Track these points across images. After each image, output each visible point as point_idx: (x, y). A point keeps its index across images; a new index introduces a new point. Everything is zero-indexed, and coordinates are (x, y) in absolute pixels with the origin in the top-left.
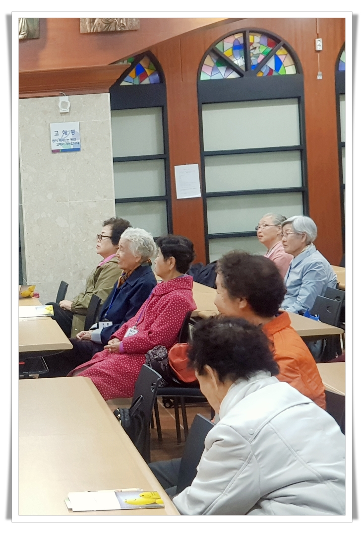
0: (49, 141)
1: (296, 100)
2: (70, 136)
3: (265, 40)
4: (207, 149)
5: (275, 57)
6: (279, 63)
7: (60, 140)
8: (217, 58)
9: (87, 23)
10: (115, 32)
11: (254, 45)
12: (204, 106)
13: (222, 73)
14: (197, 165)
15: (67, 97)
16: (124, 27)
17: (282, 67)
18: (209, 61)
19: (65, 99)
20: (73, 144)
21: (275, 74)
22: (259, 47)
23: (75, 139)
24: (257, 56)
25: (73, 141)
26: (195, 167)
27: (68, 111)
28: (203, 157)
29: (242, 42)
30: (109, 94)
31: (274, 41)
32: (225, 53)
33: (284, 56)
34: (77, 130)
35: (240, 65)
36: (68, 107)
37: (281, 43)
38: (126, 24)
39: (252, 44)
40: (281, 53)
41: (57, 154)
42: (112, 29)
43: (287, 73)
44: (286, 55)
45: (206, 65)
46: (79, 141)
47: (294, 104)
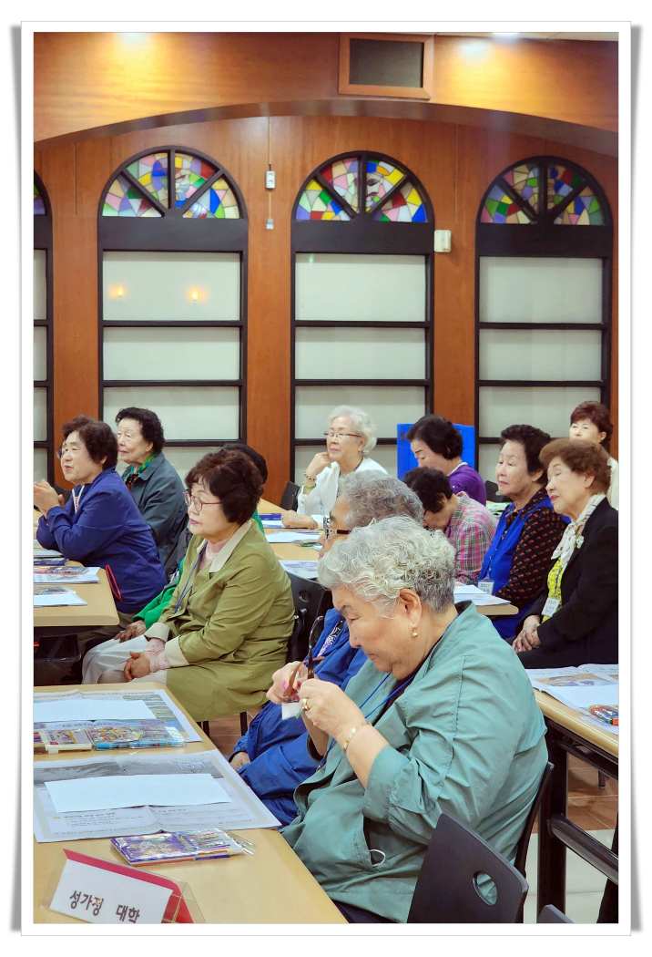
1: (238, 255)
3: (198, 166)
4: (107, 317)
5: (210, 192)
6: (215, 202)
8: (129, 185)
11: (183, 172)
12: (106, 254)
13: (135, 209)
17: (220, 207)
18: (117, 189)
21: (210, 215)
22: (188, 180)
24: (186, 188)
28: (101, 328)
29: (165, 164)
31: (211, 169)
32: (139, 180)
33: (224, 192)
35: (160, 199)
37: (219, 173)
39: (180, 169)
40: (220, 186)
43: (227, 216)
44: (227, 190)
45: (113, 195)
47: (233, 261)
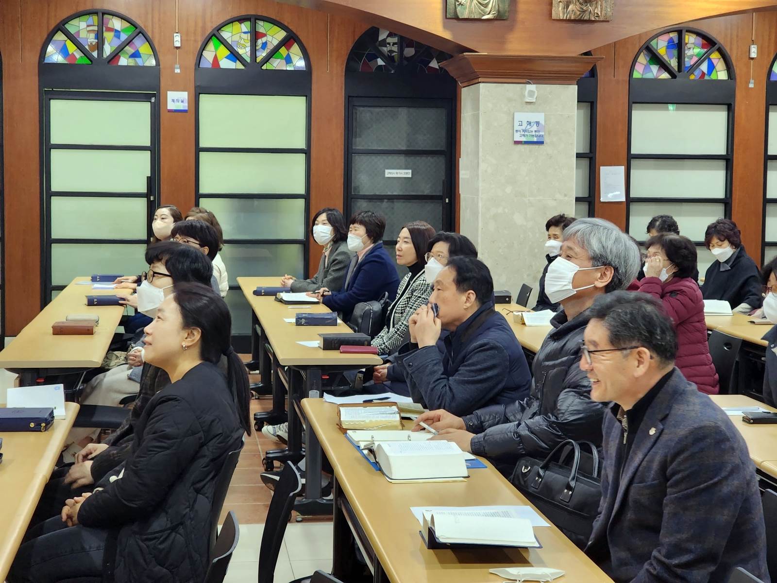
0: (511, 131)
1: (725, 107)
2: (535, 128)
3: (700, 40)
4: (634, 151)
5: (708, 60)
6: (711, 67)
7: (523, 131)
8: (650, 55)
9: (560, 8)
10: (589, 21)
11: (689, 45)
12: (634, 105)
13: (655, 72)
14: (623, 167)
15: (535, 86)
16: (598, 16)
17: (714, 71)
18: (643, 59)
19: (532, 87)
20: (537, 136)
21: (706, 78)
22: (693, 49)
23: (539, 131)
24: (691, 57)
25: (537, 134)
26: (621, 169)
27: (534, 101)
28: (629, 159)
29: (676, 41)
30: (576, 87)
31: (709, 42)
32: (659, 51)
33: (718, 60)
34: (542, 122)
35: (672, 65)
36: (535, 97)
37: (716, 47)
38: (601, 13)
39: (687, 44)
40: (715, 56)
41: (519, 146)
42: (586, 18)
43: (719, 79)
44: (720, 59)
45: (639, 62)
46: (543, 133)
47: (723, 111)
